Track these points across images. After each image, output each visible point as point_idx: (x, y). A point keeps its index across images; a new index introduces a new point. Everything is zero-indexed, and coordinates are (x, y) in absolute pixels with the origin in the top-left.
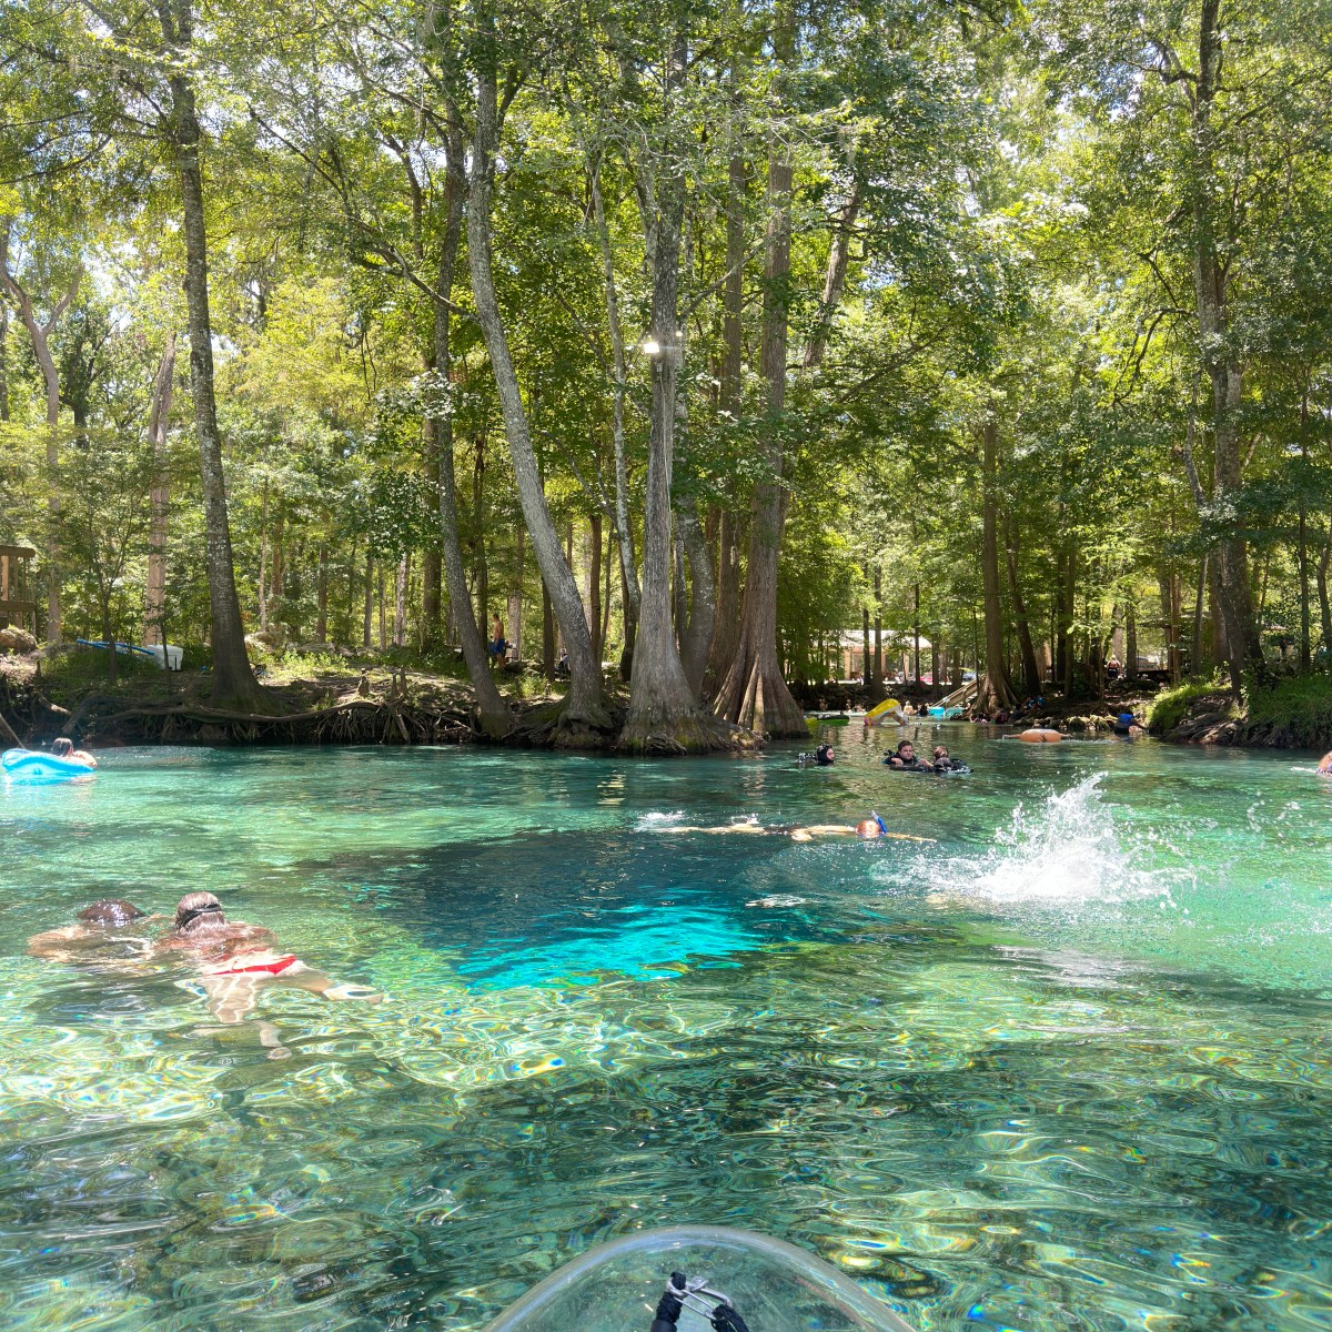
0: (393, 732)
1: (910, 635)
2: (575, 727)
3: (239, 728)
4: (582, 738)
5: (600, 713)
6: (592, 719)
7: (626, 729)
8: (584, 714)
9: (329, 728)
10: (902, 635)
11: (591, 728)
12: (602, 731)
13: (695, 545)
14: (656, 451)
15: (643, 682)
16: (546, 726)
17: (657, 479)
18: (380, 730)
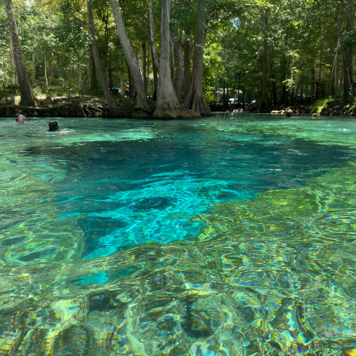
0: (81, 114)
1: (237, 89)
2: (139, 111)
3: (30, 112)
4: (141, 115)
5: (147, 106)
6: (145, 109)
7: (156, 111)
8: (142, 107)
9: (60, 112)
10: (234, 89)
11: (144, 112)
12: (147, 112)
13: (177, 46)
14: (164, 8)
15: (161, 95)
16: (129, 111)
17: (164, 18)
18: (76, 113)
